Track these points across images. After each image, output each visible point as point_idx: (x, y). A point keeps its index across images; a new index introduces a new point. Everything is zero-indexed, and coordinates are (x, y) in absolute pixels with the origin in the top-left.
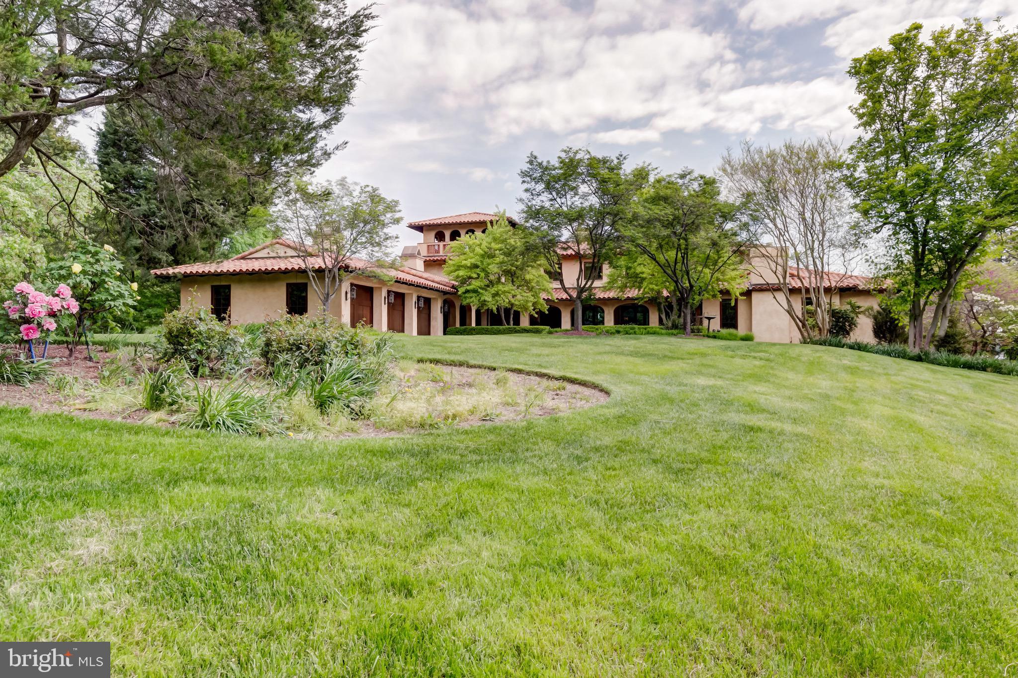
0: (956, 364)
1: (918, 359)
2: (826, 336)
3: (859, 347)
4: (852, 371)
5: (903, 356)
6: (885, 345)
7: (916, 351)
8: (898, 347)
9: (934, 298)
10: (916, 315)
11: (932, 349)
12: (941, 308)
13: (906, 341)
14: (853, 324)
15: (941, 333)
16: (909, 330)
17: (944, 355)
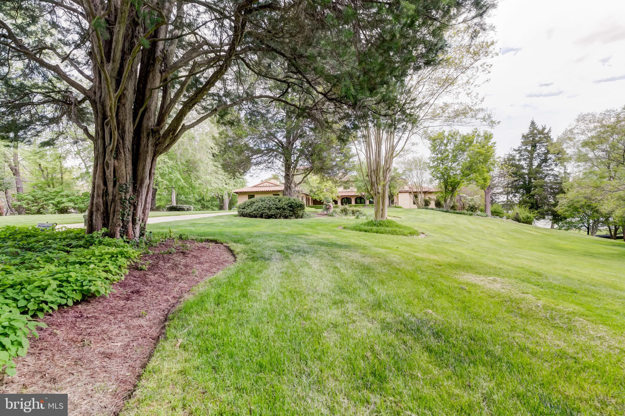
0: (455, 213)
1: (446, 212)
2: (424, 207)
3: (432, 209)
4: (434, 214)
5: (443, 211)
6: (438, 209)
7: (445, 210)
8: (441, 209)
9: (449, 197)
10: (445, 201)
11: (449, 209)
12: (451, 199)
13: (443, 207)
14: (430, 203)
15: (451, 205)
16: (444, 205)
17: (452, 211)
